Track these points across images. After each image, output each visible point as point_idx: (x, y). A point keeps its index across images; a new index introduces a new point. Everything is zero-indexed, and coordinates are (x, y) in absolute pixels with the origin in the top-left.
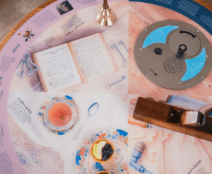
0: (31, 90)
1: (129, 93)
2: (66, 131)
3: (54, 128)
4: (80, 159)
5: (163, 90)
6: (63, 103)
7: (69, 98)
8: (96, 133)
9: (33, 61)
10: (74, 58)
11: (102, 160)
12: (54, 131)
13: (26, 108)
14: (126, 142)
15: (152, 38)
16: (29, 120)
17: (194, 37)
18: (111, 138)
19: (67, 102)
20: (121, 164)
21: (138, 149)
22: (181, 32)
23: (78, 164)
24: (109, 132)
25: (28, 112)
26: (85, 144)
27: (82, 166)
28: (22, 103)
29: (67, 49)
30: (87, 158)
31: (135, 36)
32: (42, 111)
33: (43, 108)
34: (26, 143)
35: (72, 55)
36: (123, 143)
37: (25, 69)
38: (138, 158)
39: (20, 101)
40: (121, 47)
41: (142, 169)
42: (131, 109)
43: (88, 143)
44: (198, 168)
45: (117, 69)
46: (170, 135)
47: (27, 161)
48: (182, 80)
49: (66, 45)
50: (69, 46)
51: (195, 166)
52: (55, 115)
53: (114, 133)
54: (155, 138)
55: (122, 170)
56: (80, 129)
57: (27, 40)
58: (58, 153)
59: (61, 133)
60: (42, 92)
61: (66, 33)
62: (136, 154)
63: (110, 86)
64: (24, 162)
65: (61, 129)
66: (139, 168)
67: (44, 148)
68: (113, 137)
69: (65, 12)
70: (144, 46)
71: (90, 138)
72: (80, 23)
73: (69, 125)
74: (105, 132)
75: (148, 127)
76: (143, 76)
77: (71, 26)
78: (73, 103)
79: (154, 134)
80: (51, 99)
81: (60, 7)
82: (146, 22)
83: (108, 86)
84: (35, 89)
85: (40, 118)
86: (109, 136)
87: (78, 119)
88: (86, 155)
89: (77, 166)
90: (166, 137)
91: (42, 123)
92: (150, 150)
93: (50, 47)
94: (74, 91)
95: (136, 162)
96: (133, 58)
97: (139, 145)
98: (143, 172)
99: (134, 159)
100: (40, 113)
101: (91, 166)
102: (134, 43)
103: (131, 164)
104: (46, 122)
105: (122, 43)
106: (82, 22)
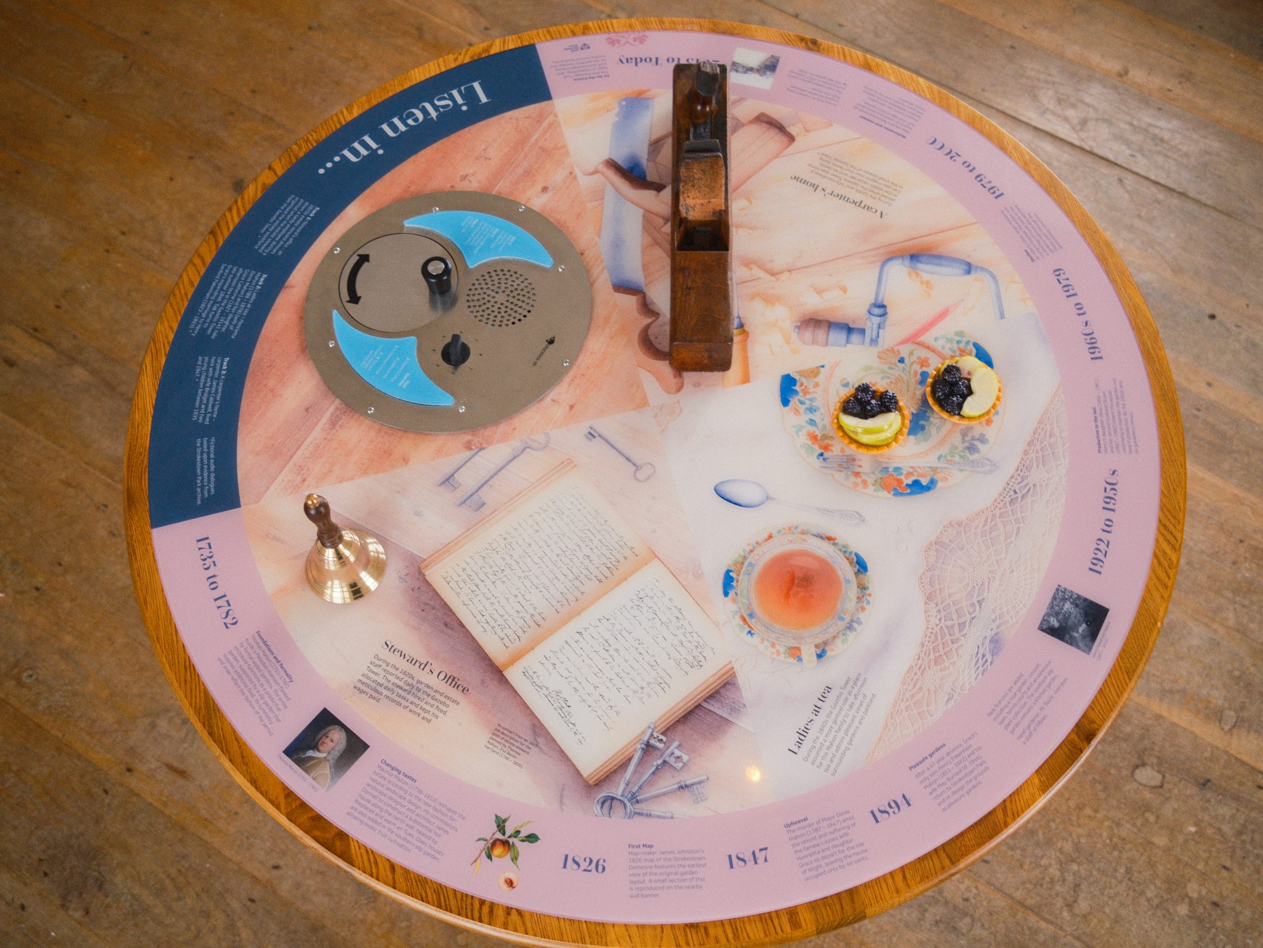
0: (745, 723)
1: (644, 403)
2: (845, 551)
3: (852, 591)
4: (916, 483)
5: (600, 310)
6: (753, 596)
7: (728, 583)
8: (818, 463)
9: (623, 765)
10: (565, 622)
11: (898, 409)
12: (863, 587)
13: (817, 710)
14: (815, 372)
15: (404, 383)
16: (855, 682)
17: (364, 259)
18: (816, 417)
19: (745, 583)
20: (885, 367)
21: (821, 334)
22: (354, 298)
23: (932, 483)
24: (800, 428)
25: (831, 697)
26: (865, 483)
27: (934, 470)
28: (803, 734)
29: (531, 661)
30: (905, 466)
31: (405, 444)
32: (809, 652)
33: (795, 653)
34: (937, 661)
35: (550, 632)
36: (820, 379)
37: (667, 782)
38: (850, 330)
39: (800, 743)
40: (468, 479)
41: (877, 311)
42: (697, 385)
43: (857, 474)
44: (817, 180)
45: (568, 464)
46: (748, 263)
47: (989, 634)
48: (547, 262)
49: (513, 675)
50: (516, 658)
51: (815, 187)
52: (806, 605)
53: (797, 412)
54: (770, 300)
55: (902, 361)
56: (825, 511)
57: (532, 838)
58: (928, 549)
59: (861, 566)
60: (741, 680)
61: (454, 693)
62: (838, 336)
63: (637, 467)
64: (996, 642)
65: (846, 571)
66: (876, 320)
67: (930, 598)
68: (811, 410)
69: (350, 735)
70: (447, 401)
71: (840, 476)
72: (395, 659)
73: (823, 549)
74: (803, 439)
75: (741, 326)
76: (567, 379)
77: (414, 689)
78: (740, 563)
79: (758, 306)
80: (755, 640)
81: (326, 770)
82: (333, 423)
83: (641, 475)
84: (737, 708)
85: (836, 650)
86: (812, 422)
87: (791, 529)
88: (897, 469)
89: (940, 484)
90: (757, 272)
91: (851, 635)
92: (813, 303)
93: (538, 729)
94: (698, 575)
95: (862, 331)
96: (503, 427)
97: (808, 334)
98: (883, 306)
99: (855, 337)
100: (819, 656)
101: (924, 446)
102: (441, 439)
103: (874, 341)
104: (842, 625)
105: (448, 481)
106: (385, 654)
